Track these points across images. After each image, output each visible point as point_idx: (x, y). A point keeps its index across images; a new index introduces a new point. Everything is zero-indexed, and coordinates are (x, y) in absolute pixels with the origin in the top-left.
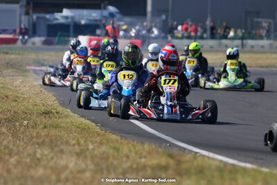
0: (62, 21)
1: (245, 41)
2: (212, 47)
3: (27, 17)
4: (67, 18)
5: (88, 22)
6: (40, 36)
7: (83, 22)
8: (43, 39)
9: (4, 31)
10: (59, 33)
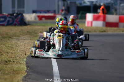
9: (48, 12)
10: (81, 12)
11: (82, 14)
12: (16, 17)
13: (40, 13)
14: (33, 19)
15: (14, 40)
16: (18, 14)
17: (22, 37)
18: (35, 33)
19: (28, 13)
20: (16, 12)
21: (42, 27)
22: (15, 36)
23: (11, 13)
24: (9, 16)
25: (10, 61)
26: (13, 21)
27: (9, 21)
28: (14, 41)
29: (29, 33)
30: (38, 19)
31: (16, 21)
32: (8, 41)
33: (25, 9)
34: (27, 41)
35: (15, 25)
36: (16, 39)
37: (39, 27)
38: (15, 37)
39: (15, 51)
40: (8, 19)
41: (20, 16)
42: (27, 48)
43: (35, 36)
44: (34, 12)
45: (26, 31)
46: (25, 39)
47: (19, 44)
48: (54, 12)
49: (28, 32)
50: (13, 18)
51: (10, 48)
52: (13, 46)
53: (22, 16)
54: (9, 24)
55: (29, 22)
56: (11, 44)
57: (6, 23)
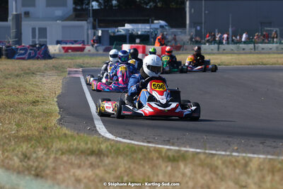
0: (123, 32)
1: (256, 45)
2: (232, 50)
3: (93, 31)
4: (128, 30)
5: (143, 33)
6: (103, 45)
7: (139, 33)
8: (104, 47)
9: (75, 42)
10: (115, 43)
11: (117, 44)
12: (39, 48)
13: (66, 44)
14: (57, 51)
16: (41, 46)
17: (48, 73)
18: (63, 68)
19: (51, 44)
20: (37, 43)
21: (70, 61)
23: (31, 44)
24: (31, 48)
25: (38, 101)
26: (36, 54)
27: (30, 54)
28: (38, 78)
29: (55, 68)
30: (63, 51)
31: (39, 54)
32: (32, 78)
33: (48, 40)
34: (54, 78)
35: (38, 58)
36: (41, 75)
37: (66, 61)
38: (39, 73)
40: (29, 51)
41: (43, 47)
43: (63, 72)
44: (58, 42)
45: (51, 66)
46: (51, 74)
47: (45, 82)
48: (83, 42)
49: (54, 66)
50: (35, 50)
51: (35, 86)
52: (38, 84)
53: (46, 47)
54: (30, 58)
55: (54, 54)
56: (36, 81)
57: (26, 56)
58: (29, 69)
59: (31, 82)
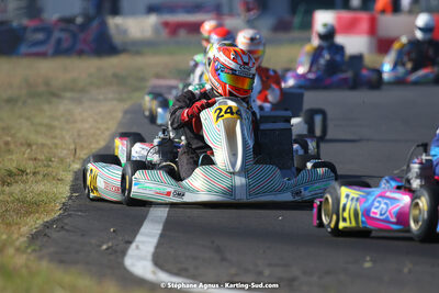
15: (66, 102)
16: (89, 18)
17: (95, 91)
18: (143, 79)
22: (72, 90)
26: (74, 42)
27: (59, 41)
28: (63, 106)
29: (119, 80)
31: (85, 41)
32: (46, 107)
34: (107, 107)
35: (81, 53)
36: (74, 99)
38: (68, 95)
39: (55, 137)
41: (95, 24)
42: (99, 129)
45: (110, 73)
46: (101, 97)
47: (78, 117)
49: (115, 76)
50: (73, 32)
51: (43, 130)
52: (56, 123)
54: (60, 51)
57: (49, 48)
58: (47, 84)
59: (37, 120)
